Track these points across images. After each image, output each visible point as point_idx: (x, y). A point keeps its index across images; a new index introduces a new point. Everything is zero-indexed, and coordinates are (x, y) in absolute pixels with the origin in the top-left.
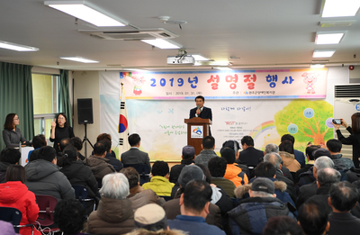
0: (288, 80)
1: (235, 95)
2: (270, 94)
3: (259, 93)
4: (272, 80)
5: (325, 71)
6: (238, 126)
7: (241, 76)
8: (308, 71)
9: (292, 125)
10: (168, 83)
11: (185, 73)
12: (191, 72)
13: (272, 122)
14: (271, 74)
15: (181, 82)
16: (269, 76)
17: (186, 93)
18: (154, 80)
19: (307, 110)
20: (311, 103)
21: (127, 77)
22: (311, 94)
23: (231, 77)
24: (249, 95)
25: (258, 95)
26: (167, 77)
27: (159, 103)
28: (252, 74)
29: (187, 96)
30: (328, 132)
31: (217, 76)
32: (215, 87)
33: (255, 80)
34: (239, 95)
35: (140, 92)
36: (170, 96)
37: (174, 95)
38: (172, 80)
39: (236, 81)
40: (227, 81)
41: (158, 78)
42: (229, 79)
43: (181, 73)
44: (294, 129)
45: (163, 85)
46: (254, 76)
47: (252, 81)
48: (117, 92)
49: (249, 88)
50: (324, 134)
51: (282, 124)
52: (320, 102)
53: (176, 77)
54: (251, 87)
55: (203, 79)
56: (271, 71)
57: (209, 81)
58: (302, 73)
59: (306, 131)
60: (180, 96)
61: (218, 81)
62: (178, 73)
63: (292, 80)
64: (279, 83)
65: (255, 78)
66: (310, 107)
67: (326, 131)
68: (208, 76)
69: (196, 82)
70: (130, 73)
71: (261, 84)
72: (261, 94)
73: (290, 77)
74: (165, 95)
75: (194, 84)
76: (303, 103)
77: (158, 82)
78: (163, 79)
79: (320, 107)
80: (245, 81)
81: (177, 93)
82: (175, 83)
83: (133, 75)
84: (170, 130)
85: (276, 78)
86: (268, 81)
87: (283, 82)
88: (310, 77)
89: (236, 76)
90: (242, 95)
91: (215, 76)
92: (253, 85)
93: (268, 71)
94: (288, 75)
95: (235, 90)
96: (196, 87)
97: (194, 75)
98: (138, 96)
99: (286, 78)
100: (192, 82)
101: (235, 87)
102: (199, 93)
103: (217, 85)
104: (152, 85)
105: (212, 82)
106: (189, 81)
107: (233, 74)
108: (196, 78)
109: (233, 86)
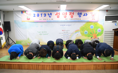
0: (86, 15)
1: (66, 20)
2: (79, 20)
3: (75, 19)
4: (80, 15)
5: (99, 12)
6: (67, 31)
7: (68, 13)
8: (93, 11)
9: (86, 31)
10: (40, 15)
11: (47, 11)
12: (49, 11)
13: (79, 30)
14: (80, 12)
15: (45, 15)
16: (79, 13)
17: (47, 19)
18: (35, 14)
19: (91, 26)
20: (93, 23)
21: (24, 13)
22: (93, 20)
23: (64, 13)
24: (71, 20)
25: (74, 20)
26: (40, 13)
27: (37, 23)
28: (72, 12)
29: (47, 20)
30: (98, 33)
32: (58, 17)
33: (73, 15)
34: (67, 20)
35: (29, 19)
36: (41, 20)
37: (42, 20)
38: (42, 14)
39: (66, 15)
40: (63, 15)
41: (36, 13)
42: (64, 14)
43: (45, 11)
44: (87, 33)
45: (38, 16)
46: (73, 13)
47: (72, 15)
48: (20, 19)
49: (71, 17)
50: (97, 34)
51: (82, 31)
52: (96, 23)
53: (43, 13)
54: (72, 17)
55: (54, 14)
56: (79, 11)
57: (56, 15)
58: (90, 12)
59: (90, 33)
60: (45, 20)
61: (59, 15)
62: (44, 11)
63: (87, 15)
64: (82, 16)
65: (73, 14)
66: (92, 25)
67: (97, 33)
68: (56, 13)
69: (51, 15)
70: (25, 12)
71: (76, 16)
72: (76, 20)
73: (86, 14)
74: (39, 20)
76: (90, 23)
77: (36, 15)
78: (38, 14)
79: (96, 25)
80: (70, 15)
81: (44, 19)
82: (43, 15)
83: (26, 12)
84: (41, 33)
85: (81, 14)
86: (78, 15)
87: (84, 15)
88: (93, 13)
89: (66, 13)
90: (68, 20)
91: (58, 13)
92: (73, 16)
93: (78, 11)
94: (85, 12)
95: (66, 18)
96: (51, 17)
97: (50, 12)
98: (28, 20)
99: (85, 14)
100: (49, 15)
101: (66, 17)
102: (52, 19)
103: (59, 16)
104: (34, 16)
105: (57, 15)
106: (48, 15)
107: (65, 12)
108: (51, 13)
109: (65, 17)
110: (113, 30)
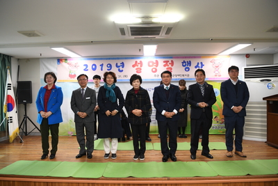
0: (200, 65)
1: (156, 78)
2: (185, 77)
3: (176, 75)
4: (187, 65)
5: (229, 58)
7: (161, 61)
8: (216, 58)
10: (99, 68)
11: (113, 59)
12: (118, 59)
14: (186, 60)
15: (110, 67)
16: (184, 62)
18: (86, 66)
20: (217, 84)
21: (64, 64)
22: (217, 77)
23: (152, 62)
25: (175, 77)
26: (98, 63)
28: (170, 60)
31: (141, 62)
32: (139, 71)
33: (172, 65)
35: (74, 76)
38: (102, 65)
39: (157, 66)
40: (149, 66)
41: (90, 63)
42: (151, 64)
43: (109, 59)
45: (94, 69)
46: (172, 61)
47: (170, 66)
53: (105, 63)
55: (129, 64)
56: (186, 57)
57: (133, 66)
58: (211, 59)
61: (141, 66)
62: (107, 59)
63: (202, 65)
64: (192, 68)
65: (172, 64)
66: (216, 88)
68: (133, 62)
69: (123, 67)
70: (66, 60)
71: (178, 69)
72: (178, 77)
73: (201, 63)
75: (121, 68)
77: (90, 67)
78: (94, 65)
80: (165, 66)
82: (105, 68)
83: (68, 61)
85: (190, 63)
86: (183, 66)
87: (196, 67)
88: (217, 62)
89: (157, 62)
91: (138, 62)
92: (171, 69)
93: (183, 58)
94: (200, 61)
95: (156, 74)
96: (122, 71)
97: (121, 61)
98: (72, 79)
99: (198, 63)
100: (119, 67)
101: (156, 71)
102: (125, 76)
103: (141, 69)
104: (85, 70)
105: (136, 67)
106: (117, 66)
107: (154, 60)
108: (123, 63)
109: (154, 70)
110: (264, 99)
